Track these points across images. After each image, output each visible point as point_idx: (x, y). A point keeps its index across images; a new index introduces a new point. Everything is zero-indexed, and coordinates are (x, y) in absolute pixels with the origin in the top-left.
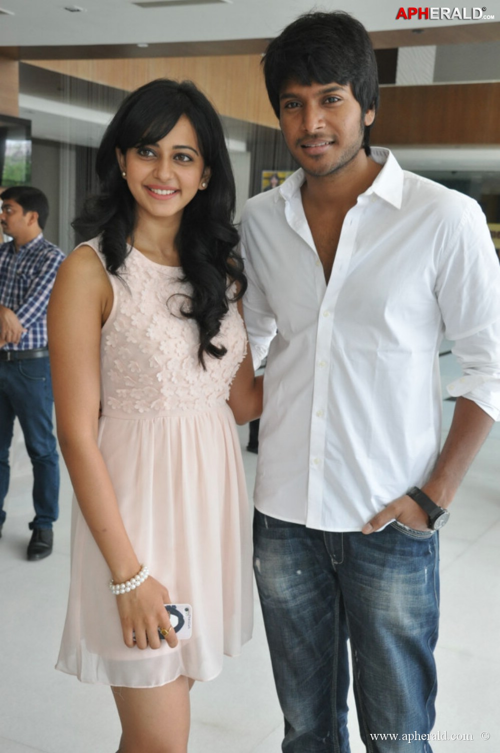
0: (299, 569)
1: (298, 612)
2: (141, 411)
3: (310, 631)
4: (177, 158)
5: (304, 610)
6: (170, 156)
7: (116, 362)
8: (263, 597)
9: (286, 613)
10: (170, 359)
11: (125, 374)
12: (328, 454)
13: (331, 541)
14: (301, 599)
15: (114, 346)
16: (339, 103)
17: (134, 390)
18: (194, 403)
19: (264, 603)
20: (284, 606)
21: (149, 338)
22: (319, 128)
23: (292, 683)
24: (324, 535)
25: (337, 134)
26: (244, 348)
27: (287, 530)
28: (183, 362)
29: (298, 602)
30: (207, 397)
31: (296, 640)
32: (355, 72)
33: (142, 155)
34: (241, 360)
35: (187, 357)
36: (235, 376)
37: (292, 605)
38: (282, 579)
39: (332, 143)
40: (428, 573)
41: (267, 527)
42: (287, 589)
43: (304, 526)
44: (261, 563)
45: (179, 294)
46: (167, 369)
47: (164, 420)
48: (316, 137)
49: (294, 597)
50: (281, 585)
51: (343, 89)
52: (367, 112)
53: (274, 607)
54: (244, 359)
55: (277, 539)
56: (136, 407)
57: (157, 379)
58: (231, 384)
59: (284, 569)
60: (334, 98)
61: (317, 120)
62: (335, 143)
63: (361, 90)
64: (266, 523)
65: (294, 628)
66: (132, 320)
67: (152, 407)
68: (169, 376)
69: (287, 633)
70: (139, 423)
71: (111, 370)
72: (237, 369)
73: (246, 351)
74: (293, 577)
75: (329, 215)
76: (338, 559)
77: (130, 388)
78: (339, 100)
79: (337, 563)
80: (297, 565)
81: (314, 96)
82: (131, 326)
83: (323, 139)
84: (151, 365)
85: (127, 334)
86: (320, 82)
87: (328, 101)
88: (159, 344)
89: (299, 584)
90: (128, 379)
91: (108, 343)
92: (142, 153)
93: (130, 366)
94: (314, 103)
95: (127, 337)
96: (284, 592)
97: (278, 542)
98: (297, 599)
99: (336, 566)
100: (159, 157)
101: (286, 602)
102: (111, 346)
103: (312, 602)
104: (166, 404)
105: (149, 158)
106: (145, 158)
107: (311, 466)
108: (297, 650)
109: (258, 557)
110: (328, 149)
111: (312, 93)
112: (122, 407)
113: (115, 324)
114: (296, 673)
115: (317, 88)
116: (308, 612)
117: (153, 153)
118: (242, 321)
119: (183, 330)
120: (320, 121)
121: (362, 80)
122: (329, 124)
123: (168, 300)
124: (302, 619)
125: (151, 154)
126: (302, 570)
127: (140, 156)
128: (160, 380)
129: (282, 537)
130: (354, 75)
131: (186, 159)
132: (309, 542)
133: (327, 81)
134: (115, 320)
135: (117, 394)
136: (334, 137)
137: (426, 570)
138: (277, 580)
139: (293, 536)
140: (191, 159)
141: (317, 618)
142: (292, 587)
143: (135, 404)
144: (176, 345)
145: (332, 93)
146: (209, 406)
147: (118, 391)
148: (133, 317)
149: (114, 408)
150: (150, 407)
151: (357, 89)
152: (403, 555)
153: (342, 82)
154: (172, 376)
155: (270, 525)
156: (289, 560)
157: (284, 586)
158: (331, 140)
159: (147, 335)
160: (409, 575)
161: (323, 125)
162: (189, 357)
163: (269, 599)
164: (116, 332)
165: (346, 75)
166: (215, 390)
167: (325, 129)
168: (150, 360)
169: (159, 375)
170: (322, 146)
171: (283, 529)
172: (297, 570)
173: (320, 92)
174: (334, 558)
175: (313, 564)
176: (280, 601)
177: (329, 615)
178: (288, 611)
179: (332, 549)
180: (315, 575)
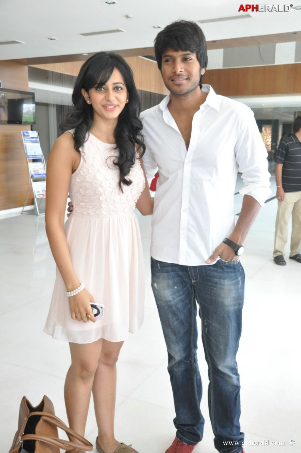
0: (176, 286)
1: (176, 306)
2: (91, 214)
3: (181, 314)
4: (115, 89)
5: (179, 304)
6: (112, 88)
7: (81, 190)
8: (158, 300)
9: (170, 307)
10: (106, 190)
11: (84, 195)
12: (188, 230)
13: (192, 271)
14: (177, 299)
15: (79, 182)
16: (191, 61)
17: (88, 204)
18: (117, 211)
19: (159, 303)
20: (169, 303)
21: (96, 179)
22: (181, 71)
23: (173, 338)
24: (188, 268)
25: (190, 75)
26: (143, 184)
27: (170, 269)
28: (112, 192)
29: (176, 301)
30: (124, 209)
31: (175, 319)
32: (198, 48)
33: (98, 90)
34: (142, 191)
35: (115, 189)
36: (138, 199)
37: (173, 302)
38: (168, 291)
39: (187, 79)
40: (241, 280)
41: (159, 268)
42: (171, 295)
43: (177, 265)
44: (157, 285)
45: (112, 156)
46: (105, 195)
47: (102, 219)
48: (179, 75)
49: (174, 299)
50: (168, 294)
51: (192, 55)
52: (202, 69)
53: (164, 304)
54: (143, 190)
55: (165, 273)
56: (89, 212)
57: (100, 199)
58: (137, 202)
59: (169, 286)
60: (187, 59)
61: (180, 67)
63: (201, 57)
64: (159, 266)
65: (174, 314)
66: (89, 170)
67: (97, 212)
68: (106, 198)
69: (170, 316)
70: (90, 220)
71: (78, 193)
72: (140, 195)
73: (144, 186)
74: (173, 290)
76: (196, 280)
77: (86, 202)
78: (190, 60)
79: (195, 281)
80: (174, 284)
81: (180, 56)
82: (88, 173)
83: (183, 77)
84: (97, 192)
85: (86, 177)
86: (182, 50)
87: (185, 60)
88: (101, 182)
89: (175, 293)
90: (86, 198)
91: (77, 180)
92: (98, 89)
93: (87, 192)
94: (179, 60)
95: (86, 178)
96: (169, 297)
97: (165, 274)
98: (175, 300)
99: (194, 283)
100: (107, 90)
101: (170, 301)
102: (78, 182)
103: (182, 301)
104: (103, 212)
105: (102, 92)
106: (100, 92)
107: (180, 235)
108: (175, 323)
109: (155, 282)
110: (185, 82)
111: (178, 55)
112: (82, 212)
113: (81, 171)
114: (175, 334)
115: (181, 53)
116: (180, 305)
117: (104, 89)
118: (143, 172)
119: (114, 176)
120: (182, 68)
121: (201, 52)
122: (186, 70)
123: (107, 159)
124: (178, 309)
125: (103, 89)
126: (177, 287)
127: (97, 91)
128: (101, 200)
129: (167, 272)
130: (198, 49)
131: (120, 89)
132: (181, 273)
133: (186, 50)
134: (81, 169)
135: (80, 205)
136: (188, 76)
137: (240, 279)
138: (166, 292)
139: (173, 271)
140: (122, 89)
141: (184, 307)
142: (172, 294)
143: (88, 211)
144: (110, 184)
145: (188, 56)
146: (125, 213)
147: (81, 204)
148: (89, 169)
149: (78, 211)
150: (95, 213)
151: (199, 56)
152: (228, 273)
153: (192, 51)
154: (107, 198)
155: (161, 267)
156: (171, 282)
157: (169, 294)
158: (186, 77)
159: (96, 177)
160: (232, 282)
161: (183, 70)
162: (116, 189)
163: (162, 301)
164: (81, 175)
165: (195, 49)
166: (129, 205)
167: (184, 73)
168: (96, 190)
169: (101, 197)
170: (182, 80)
171: (168, 268)
172: (174, 286)
173: (182, 55)
174: (194, 279)
175: (182, 283)
176: (167, 302)
177: (189, 306)
178: (171, 306)
179: (193, 275)
180: (183, 288)
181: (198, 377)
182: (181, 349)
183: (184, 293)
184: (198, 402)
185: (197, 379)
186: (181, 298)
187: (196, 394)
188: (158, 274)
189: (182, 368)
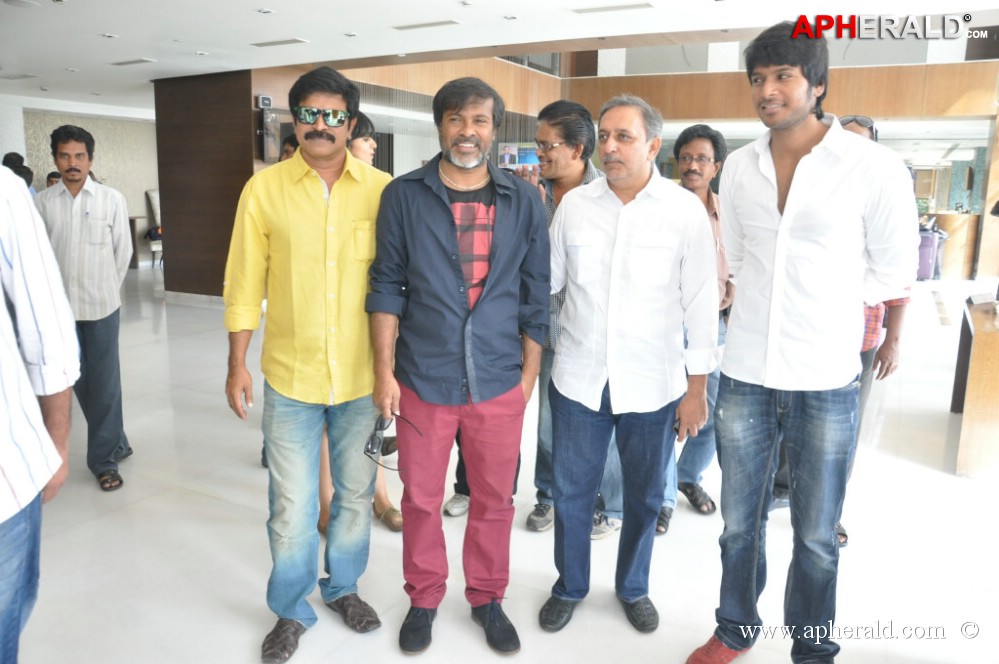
0: (752, 418)
1: (746, 449)
3: (750, 464)
5: (750, 448)
9: (736, 449)
14: (749, 440)
16: (789, 79)
20: (736, 444)
22: (772, 95)
25: (787, 99)
27: (748, 389)
29: (747, 442)
31: (739, 470)
37: (742, 443)
38: (738, 424)
39: (783, 106)
40: (854, 416)
41: (732, 387)
42: (741, 432)
43: (762, 387)
44: (723, 412)
48: (770, 101)
49: (745, 438)
51: (793, 70)
52: (814, 88)
55: (739, 395)
59: (741, 417)
60: (786, 75)
62: (785, 105)
64: (732, 384)
65: (740, 460)
74: (746, 423)
75: (788, 161)
76: (784, 408)
78: (791, 77)
79: (782, 411)
80: (751, 415)
83: (776, 102)
86: (775, 64)
87: (781, 77)
89: (749, 429)
94: (770, 79)
96: (738, 434)
97: (740, 397)
98: (746, 440)
99: (781, 414)
101: (738, 441)
103: (757, 443)
109: (721, 408)
110: (780, 109)
111: (770, 72)
116: (752, 449)
120: (773, 90)
121: (809, 64)
124: (747, 454)
126: (754, 420)
129: (744, 394)
130: (802, 59)
136: (785, 101)
137: (852, 414)
138: (734, 425)
139: (752, 393)
141: (757, 454)
142: (744, 431)
145: (785, 72)
152: (833, 403)
153: (793, 64)
155: (735, 385)
156: (746, 411)
157: (739, 429)
158: (781, 103)
161: (776, 93)
163: (725, 438)
167: (777, 96)
170: (775, 107)
171: (745, 388)
174: (780, 407)
175: (762, 416)
176: (733, 440)
177: (766, 454)
178: (738, 448)
179: (783, 400)
180: (762, 423)
181: (762, 561)
182: (741, 517)
183: (762, 432)
184: (755, 595)
185: (759, 563)
186: (755, 438)
187: (754, 584)
188: (728, 396)
189: (739, 545)
